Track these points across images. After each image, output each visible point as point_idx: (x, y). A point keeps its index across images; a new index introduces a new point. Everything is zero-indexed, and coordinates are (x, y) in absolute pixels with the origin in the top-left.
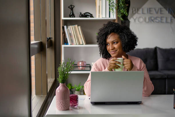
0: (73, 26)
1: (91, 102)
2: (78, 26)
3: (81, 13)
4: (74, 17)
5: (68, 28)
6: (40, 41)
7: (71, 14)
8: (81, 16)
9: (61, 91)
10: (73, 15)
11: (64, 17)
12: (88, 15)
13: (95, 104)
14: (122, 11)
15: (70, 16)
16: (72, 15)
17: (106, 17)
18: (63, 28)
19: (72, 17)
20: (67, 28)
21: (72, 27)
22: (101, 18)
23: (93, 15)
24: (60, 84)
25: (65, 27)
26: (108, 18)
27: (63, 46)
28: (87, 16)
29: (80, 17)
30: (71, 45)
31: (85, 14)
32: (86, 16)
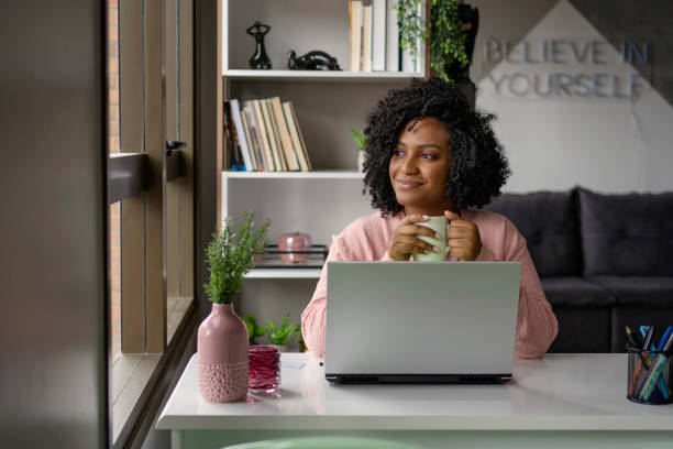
0: (263, 102)
1: (327, 375)
2: (282, 101)
3: (293, 54)
4: (269, 67)
5: (245, 109)
6: (142, 152)
7: (257, 57)
8: (292, 63)
9: (215, 333)
10: (264, 62)
11: (231, 66)
12: (320, 62)
13: (343, 380)
14: (447, 46)
15: (253, 65)
16: (259, 61)
17: (386, 70)
18: (227, 107)
19: (262, 68)
20: (241, 109)
21: (260, 105)
22: (368, 72)
23: (339, 62)
24: (215, 305)
25: (235, 104)
26: (393, 72)
27: (226, 176)
28: (318, 67)
29: (292, 68)
30: (254, 171)
31: (307, 56)
32: (312, 66)
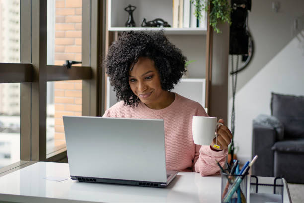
1: (71, 176)
3: (145, 20)
4: (134, 26)
11: (113, 26)
12: (160, 24)
13: (79, 180)
14: (218, 15)
17: (190, 27)
19: (129, 27)
22: (182, 28)
28: (158, 26)
